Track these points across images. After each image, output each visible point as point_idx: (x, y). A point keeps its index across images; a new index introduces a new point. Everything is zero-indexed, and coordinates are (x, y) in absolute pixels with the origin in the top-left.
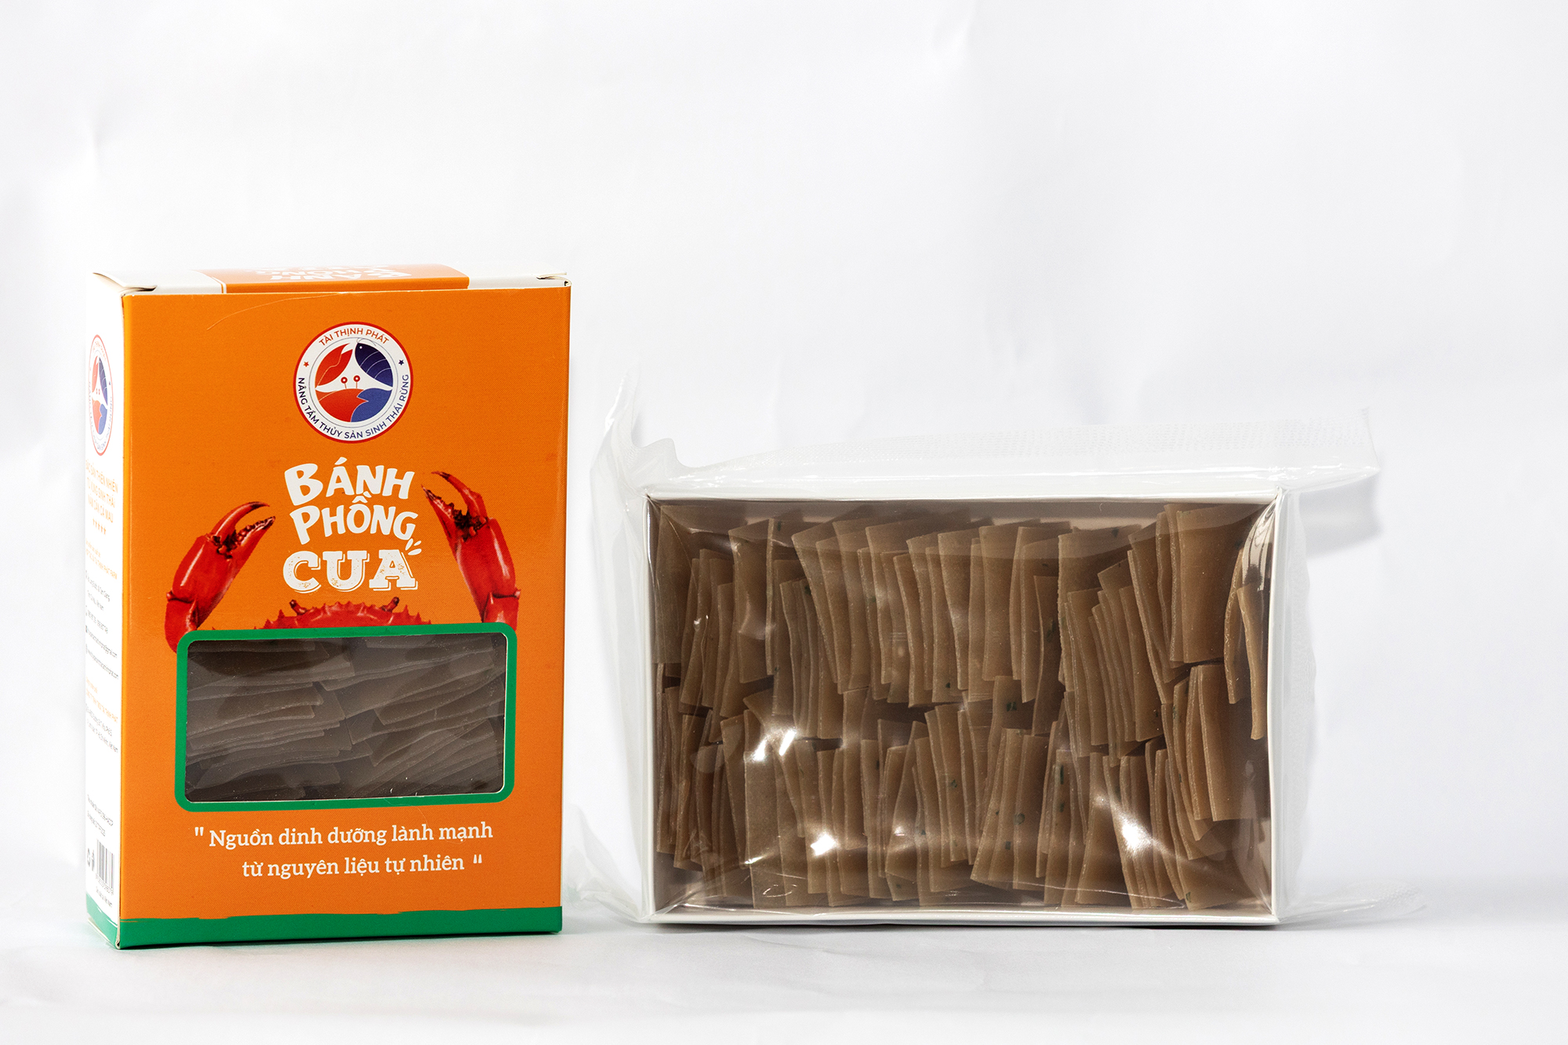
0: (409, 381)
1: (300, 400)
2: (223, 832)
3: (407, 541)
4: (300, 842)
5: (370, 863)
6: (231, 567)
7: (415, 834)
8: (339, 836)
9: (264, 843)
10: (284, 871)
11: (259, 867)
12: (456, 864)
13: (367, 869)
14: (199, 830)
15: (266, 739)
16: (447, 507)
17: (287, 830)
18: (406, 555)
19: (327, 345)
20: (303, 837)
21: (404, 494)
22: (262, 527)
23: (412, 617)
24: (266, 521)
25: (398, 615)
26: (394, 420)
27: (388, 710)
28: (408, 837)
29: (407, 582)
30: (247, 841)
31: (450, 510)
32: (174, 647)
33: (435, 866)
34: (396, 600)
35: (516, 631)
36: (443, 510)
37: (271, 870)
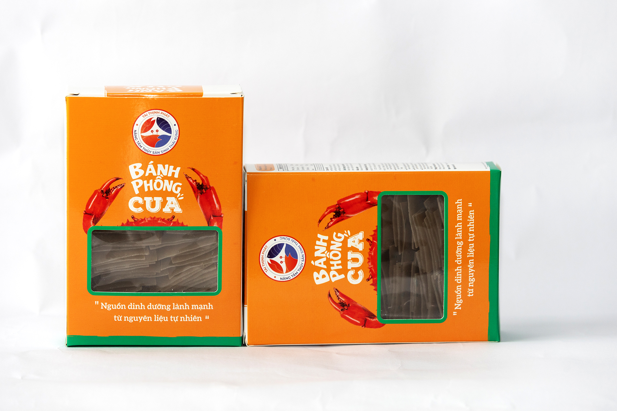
0: (178, 132)
1: (135, 138)
2: (106, 303)
3: (178, 194)
4: (136, 308)
5: (164, 317)
6: (108, 202)
7: (182, 307)
8: (152, 306)
9: (122, 308)
10: (130, 319)
11: (121, 317)
12: (199, 319)
13: (163, 319)
14: (97, 302)
15: (127, 267)
16: (194, 181)
18: (178, 200)
19: (145, 118)
20: (138, 307)
21: (176, 176)
22: (120, 187)
23: (180, 223)
24: (122, 185)
25: (174, 223)
26: (172, 147)
27: (176, 257)
28: (179, 308)
29: (178, 210)
30: (116, 307)
31: (195, 183)
32: (86, 232)
33: (190, 319)
34: (173, 217)
35: (222, 230)
36: (192, 182)
37: (125, 319)
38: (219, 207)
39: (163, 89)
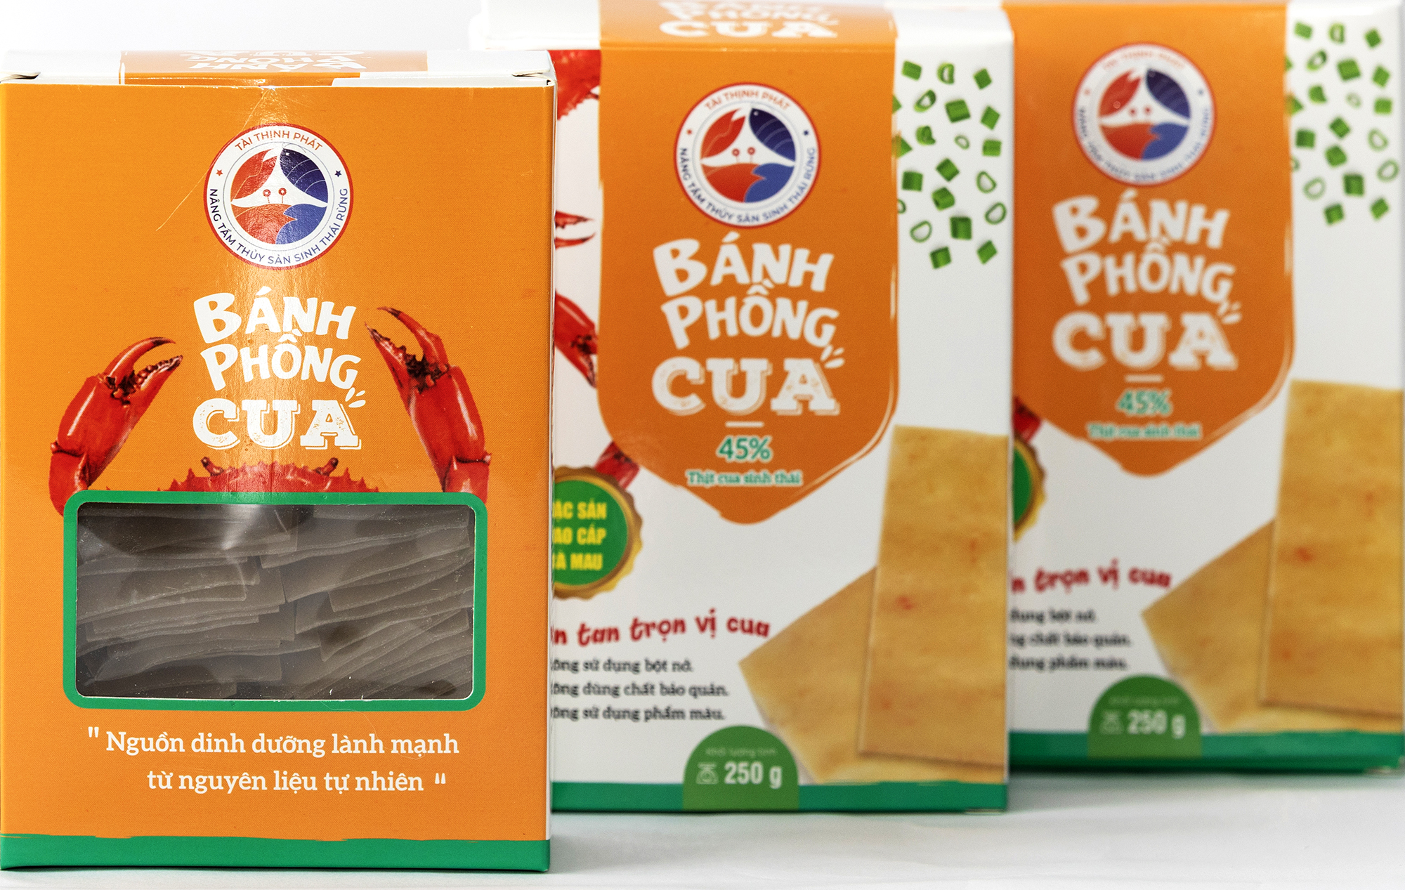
0: (348, 196)
1: (212, 215)
2: (122, 734)
3: (348, 390)
4: (218, 750)
5: (305, 779)
6: (129, 415)
7: (361, 746)
8: (266, 744)
9: (173, 750)
10: (199, 785)
11: (168, 778)
12: (414, 783)
13: (302, 785)
14: (94, 732)
15: (187, 623)
16: (397, 350)
17: (202, 735)
18: (347, 409)
19: (244, 150)
20: (222, 745)
21: (343, 334)
22: (166, 368)
23: (355, 482)
24: (171, 360)
25: (336, 480)
26: (329, 244)
27: (340, 593)
28: (353, 748)
29: (348, 440)
30: (153, 746)
31: (401, 355)
32: (60, 509)
33: (387, 785)
34: (334, 461)
35: (487, 505)
36: (392, 354)
37: (182, 782)
38: (477, 432)
39: (302, 62)
